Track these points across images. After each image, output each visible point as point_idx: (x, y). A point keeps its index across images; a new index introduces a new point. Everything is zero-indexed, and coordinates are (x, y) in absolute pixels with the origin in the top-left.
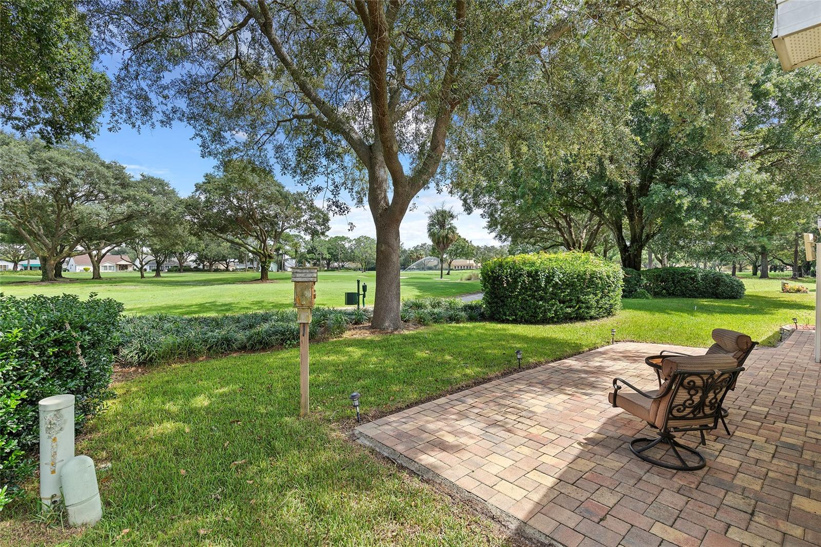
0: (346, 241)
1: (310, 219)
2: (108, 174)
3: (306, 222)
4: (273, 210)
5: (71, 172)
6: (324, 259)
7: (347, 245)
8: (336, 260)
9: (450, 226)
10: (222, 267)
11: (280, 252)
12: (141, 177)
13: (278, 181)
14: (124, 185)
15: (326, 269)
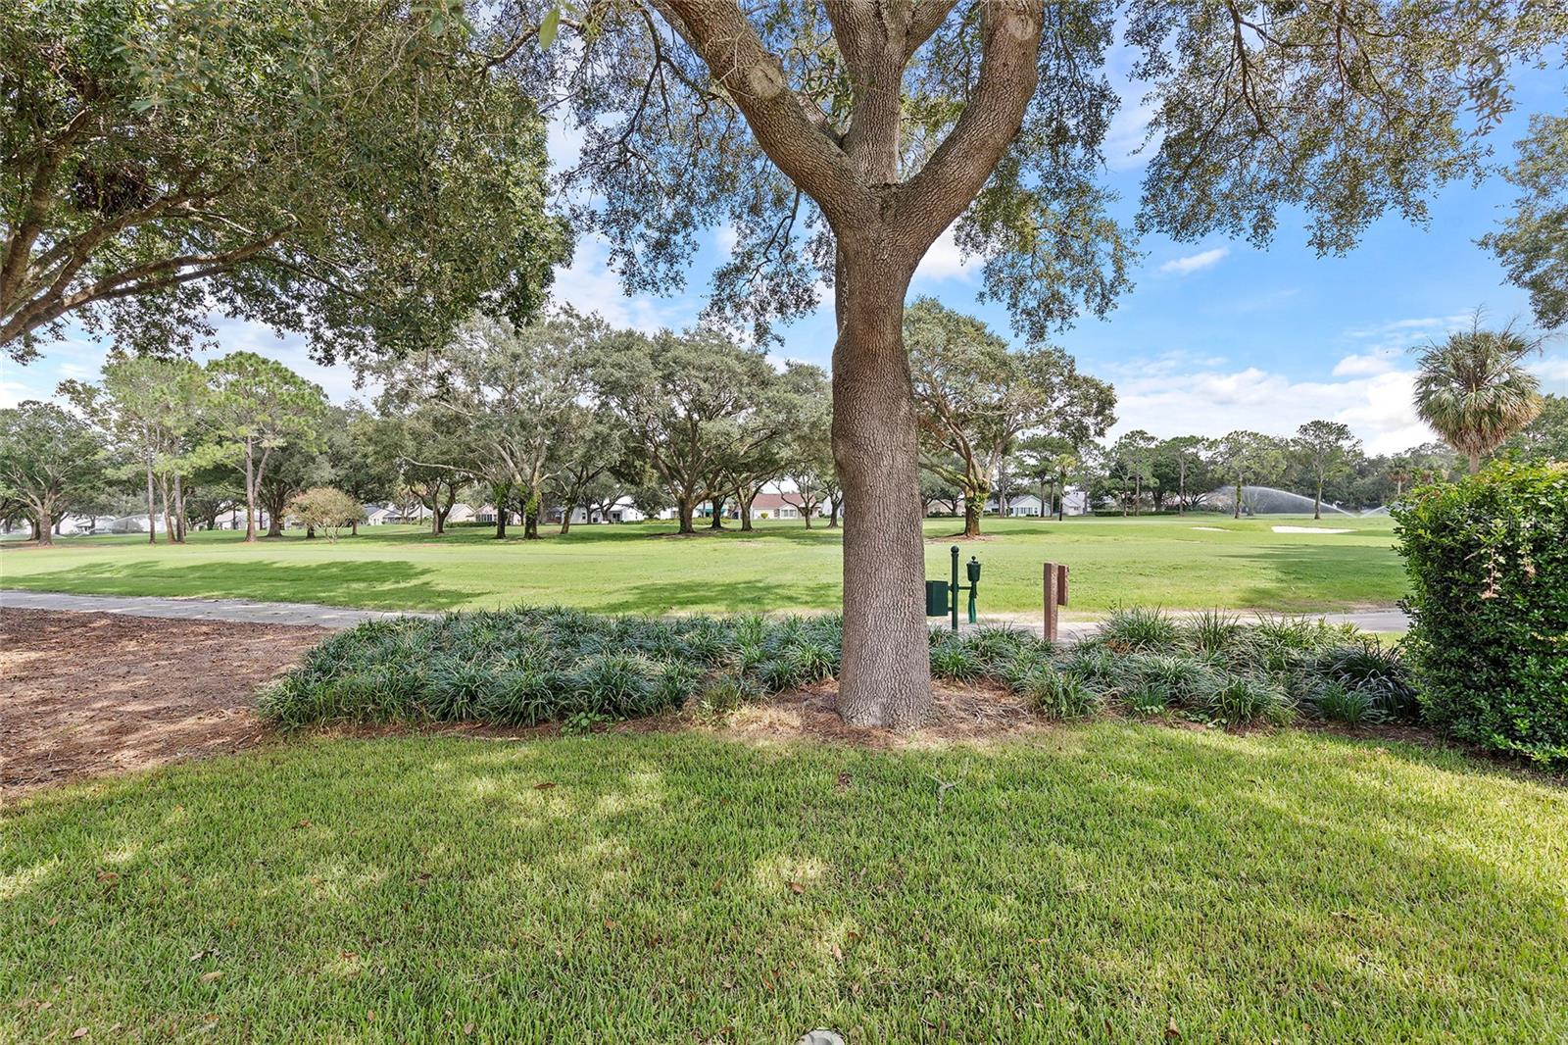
0: (1200, 446)
1: (1071, 404)
2: (739, 368)
3: (1059, 413)
4: (990, 395)
5: (697, 374)
6: (1146, 488)
7: (1204, 455)
8: (1176, 490)
9: (1506, 377)
10: (945, 510)
11: (1047, 478)
12: (787, 368)
13: (995, 335)
14: (765, 384)
15: (1154, 509)
